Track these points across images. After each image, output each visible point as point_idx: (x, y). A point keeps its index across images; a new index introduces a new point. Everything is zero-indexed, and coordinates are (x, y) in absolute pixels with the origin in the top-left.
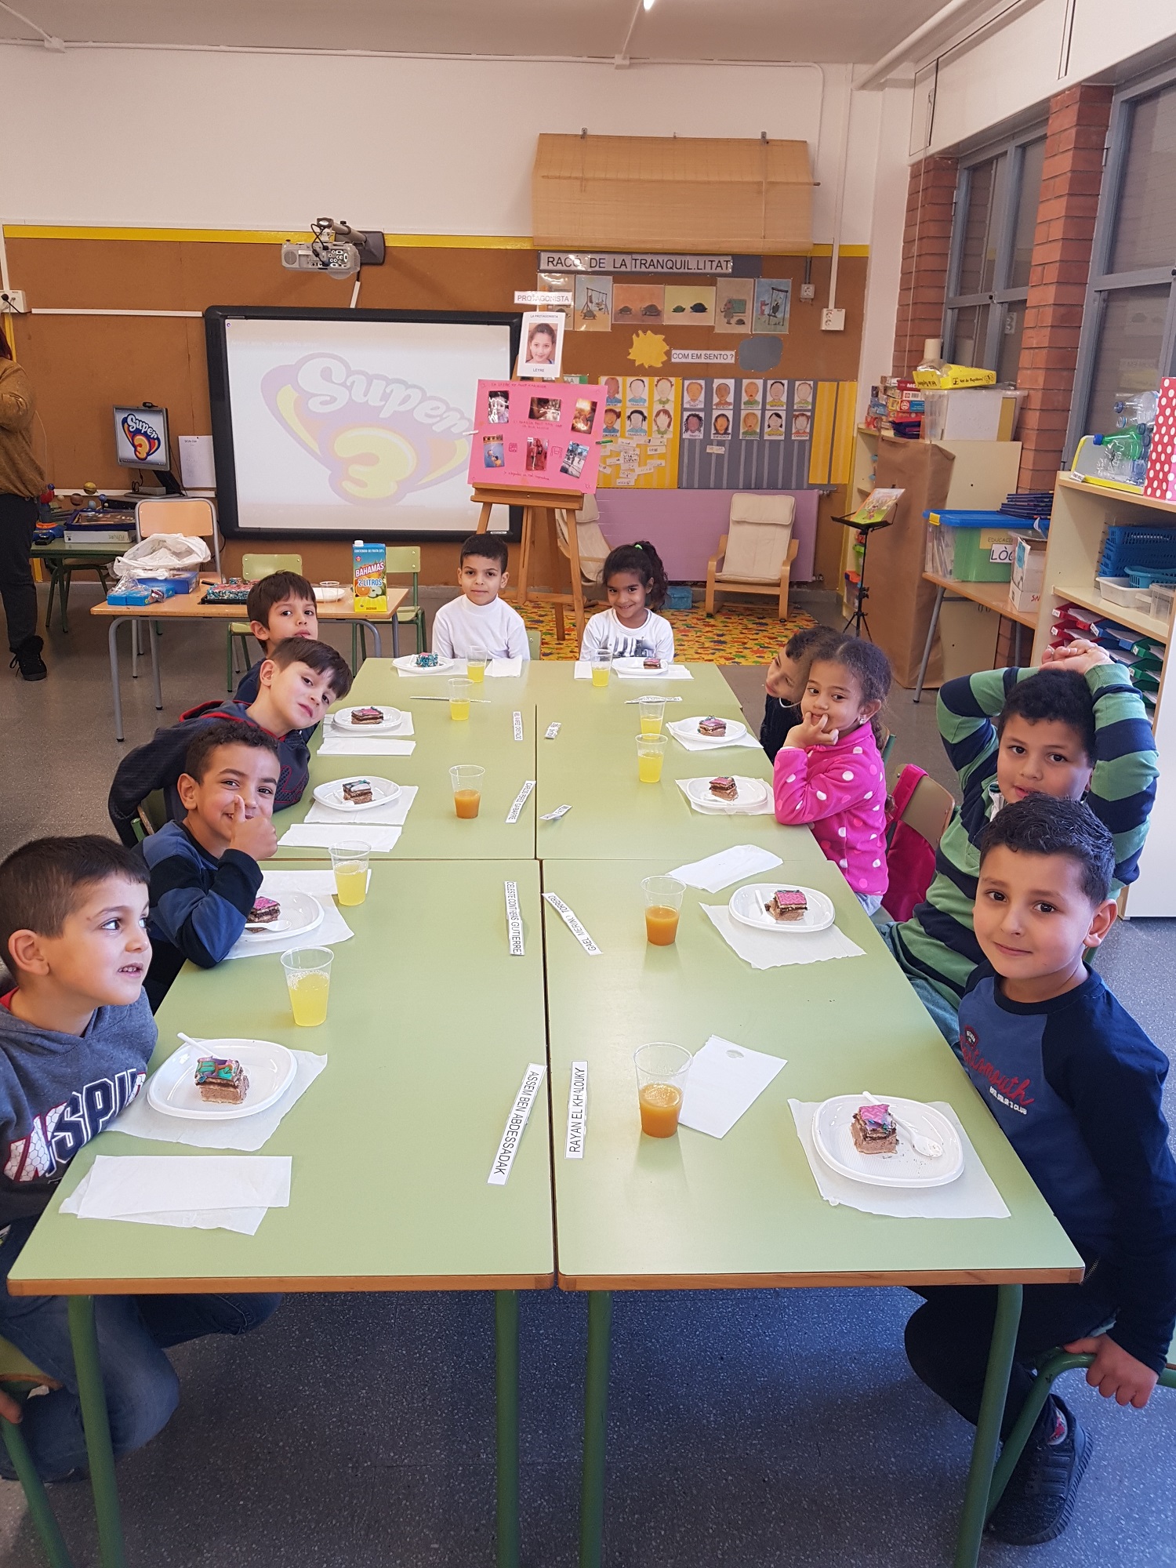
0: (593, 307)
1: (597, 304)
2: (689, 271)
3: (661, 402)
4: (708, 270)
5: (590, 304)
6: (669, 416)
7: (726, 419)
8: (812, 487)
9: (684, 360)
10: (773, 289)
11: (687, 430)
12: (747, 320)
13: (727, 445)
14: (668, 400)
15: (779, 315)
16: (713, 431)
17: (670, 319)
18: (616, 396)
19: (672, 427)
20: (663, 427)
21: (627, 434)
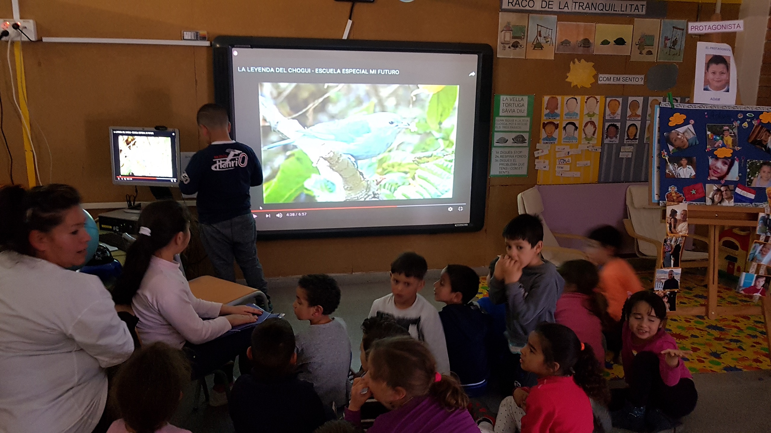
0: (541, 40)
1: (544, 37)
2: (615, 12)
3: (589, 115)
4: (628, 12)
5: (539, 38)
6: (595, 126)
7: (635, 128)
9: (607, 82)
10: (674, 27)
11: (607, 137)
12: (655, 52)
13: (635, 146)
14: (594, 114)
15: (677, 47)
16: (626, 137)
17: (598, 49)
18: (556, 111)
19: (596, 135)
20: (590, 135)
21: (562, 141)
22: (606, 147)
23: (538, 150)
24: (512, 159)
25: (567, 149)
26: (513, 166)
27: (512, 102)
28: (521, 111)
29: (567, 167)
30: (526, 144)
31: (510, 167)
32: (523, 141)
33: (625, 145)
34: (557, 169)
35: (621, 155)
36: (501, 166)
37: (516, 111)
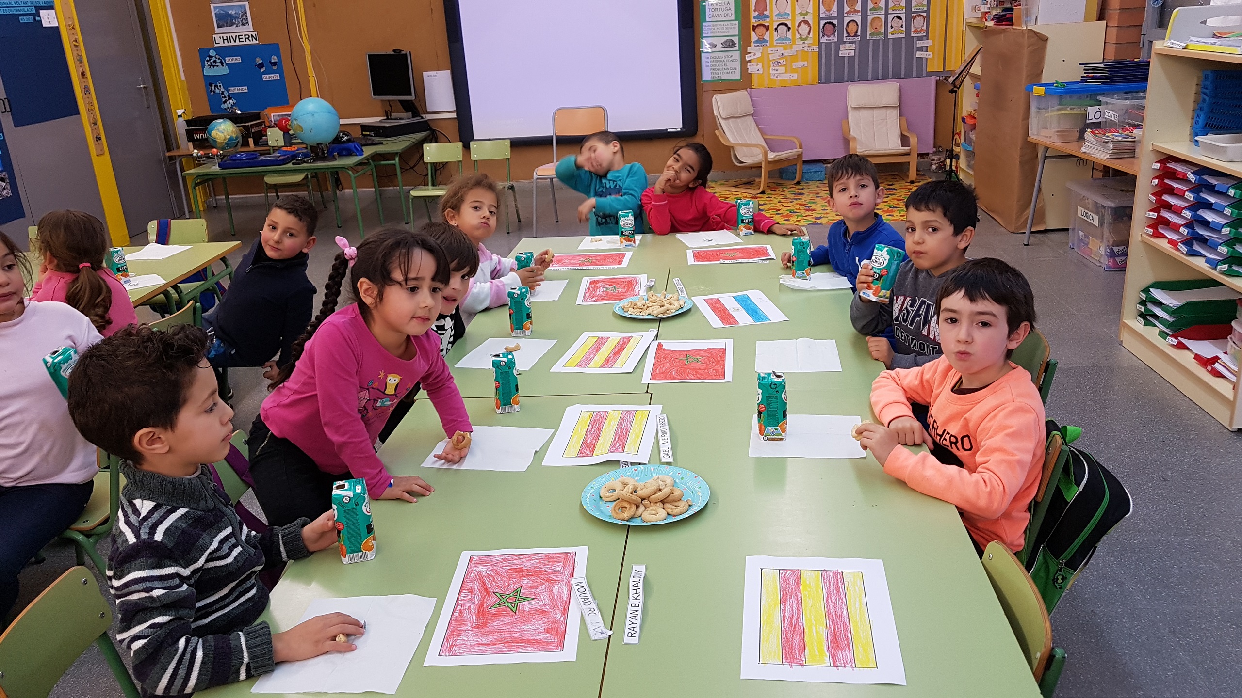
3: (801, 14)
6: (809, 25)
7: (855, 24)
8: (930, 74)
11: (823, 36)
13: (857, 43)
14: (807, 13)
16: (845, 35)
18: (765, 12)
19: (811, 34)
20: (804, 35)
21: (775, 42)
22: (824, 46)
23: (750, 53)
24: (724, 63)
25: (781, 50)
26: (725, 71)
27: (718, 7)
28: (728, 15)
29: (782, 69)
30: (737, 48)
31: (722, 72)
32: (733, 44)
33: (845, 43)
34: (771, 72)
35: (841, 54)
36: (712, 71)
37: (723, 15)
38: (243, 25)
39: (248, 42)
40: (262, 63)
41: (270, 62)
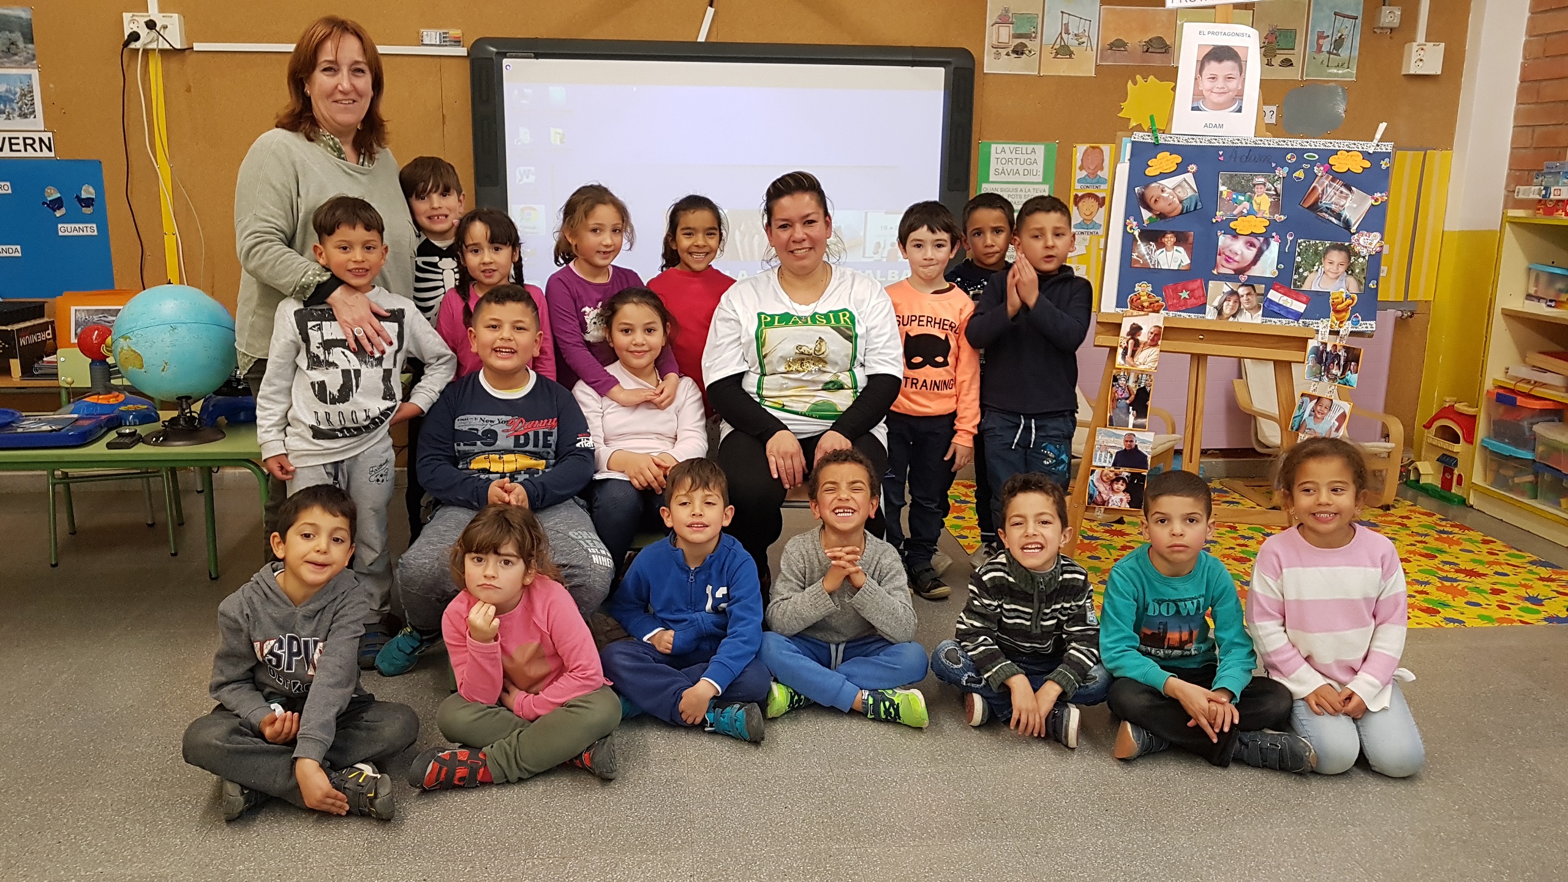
0: (1070, 40)
1: (1076, 35)
5: (1065, 36)
10: (1336, 14)
12: (1297, 61)
18: (1099, 173)
27: (1014, 156)
28: (1030, 172)
37: (1021, 172)
38: (24, 116)
39: (31, 153)
40: (59, 198)
41: (78, 198)
